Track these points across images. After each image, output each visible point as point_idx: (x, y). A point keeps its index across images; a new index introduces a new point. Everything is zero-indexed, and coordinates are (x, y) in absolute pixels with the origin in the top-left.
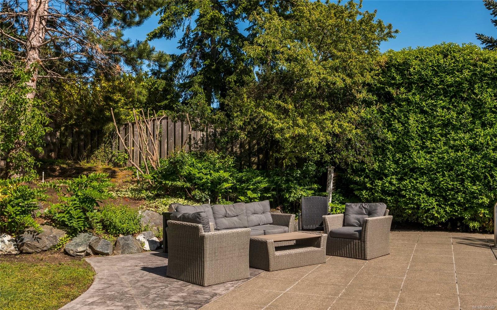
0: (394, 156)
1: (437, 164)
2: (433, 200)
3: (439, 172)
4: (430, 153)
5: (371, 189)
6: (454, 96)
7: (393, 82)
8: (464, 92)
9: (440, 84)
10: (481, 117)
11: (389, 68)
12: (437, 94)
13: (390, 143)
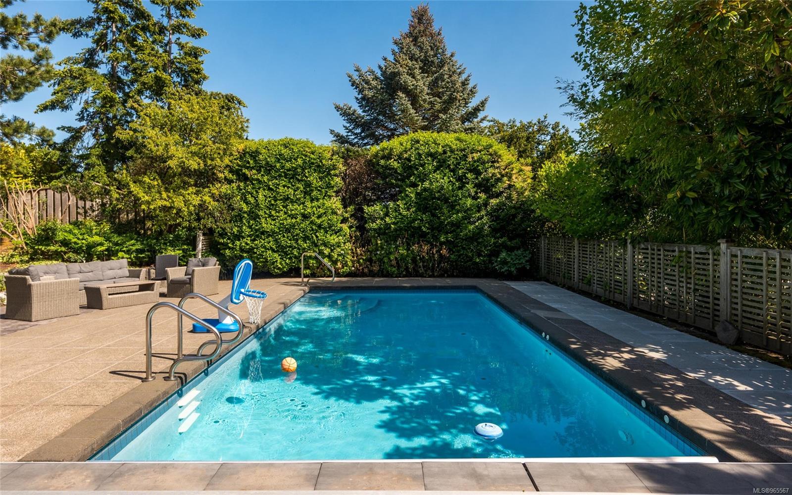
0: (249, 222)
1: (279, 228)
2: (276, 255)
3: (280, 234)
4: (274, 220)
5: (233, 248)
6: (292, 178)
7: (248, 165)
8: (299, 175)
9: (282, 169)
10: (311, 194)
11: (244, 154)
12: (280, 176)
13: (245, 212)
